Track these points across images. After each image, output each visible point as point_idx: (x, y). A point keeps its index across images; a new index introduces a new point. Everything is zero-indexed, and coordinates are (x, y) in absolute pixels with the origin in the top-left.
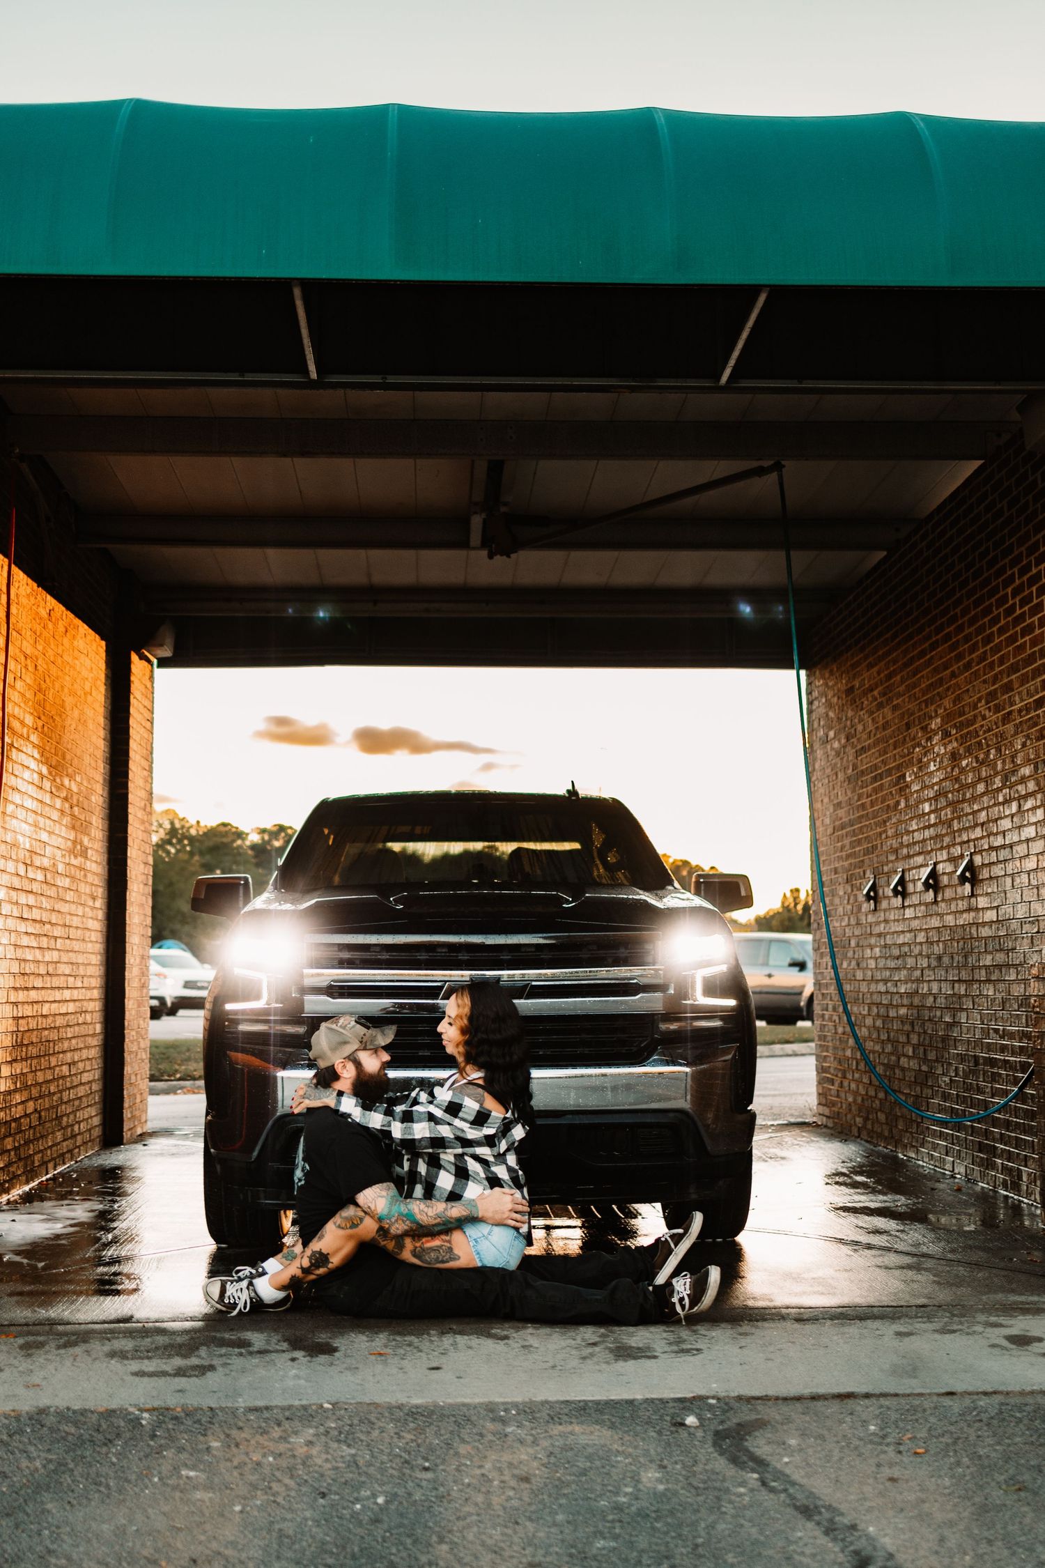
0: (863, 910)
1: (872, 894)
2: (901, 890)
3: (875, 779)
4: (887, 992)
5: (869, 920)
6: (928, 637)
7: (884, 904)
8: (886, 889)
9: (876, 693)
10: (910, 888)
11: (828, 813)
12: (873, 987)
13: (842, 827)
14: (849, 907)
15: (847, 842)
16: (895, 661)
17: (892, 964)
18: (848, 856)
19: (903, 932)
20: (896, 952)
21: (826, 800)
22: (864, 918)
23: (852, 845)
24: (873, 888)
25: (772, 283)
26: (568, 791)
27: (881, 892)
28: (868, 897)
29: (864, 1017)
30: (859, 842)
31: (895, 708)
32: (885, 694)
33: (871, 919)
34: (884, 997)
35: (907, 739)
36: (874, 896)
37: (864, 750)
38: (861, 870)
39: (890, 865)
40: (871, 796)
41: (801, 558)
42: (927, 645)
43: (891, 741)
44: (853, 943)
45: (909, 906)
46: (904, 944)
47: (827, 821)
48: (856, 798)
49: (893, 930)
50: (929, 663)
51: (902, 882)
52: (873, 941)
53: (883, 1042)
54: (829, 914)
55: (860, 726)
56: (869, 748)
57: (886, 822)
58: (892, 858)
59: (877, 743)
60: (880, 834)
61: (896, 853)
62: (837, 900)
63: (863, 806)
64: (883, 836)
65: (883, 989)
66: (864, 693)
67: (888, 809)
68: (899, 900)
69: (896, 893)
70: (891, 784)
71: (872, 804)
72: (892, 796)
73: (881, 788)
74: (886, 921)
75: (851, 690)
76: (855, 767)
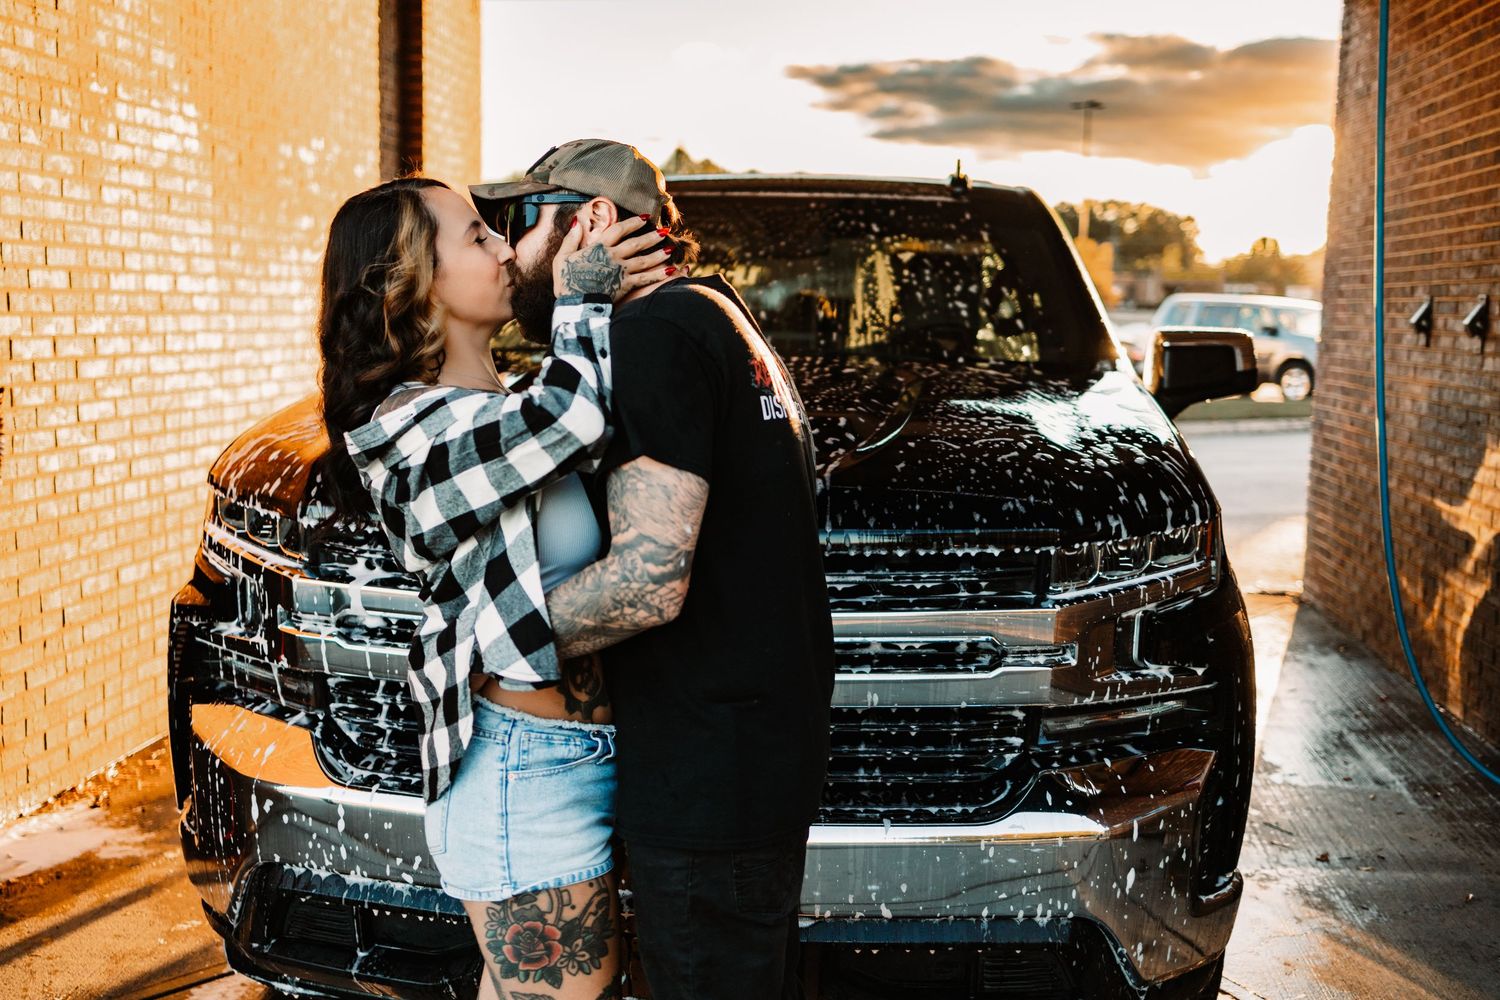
0: (1405, 342)
1: (1424, 323)
2: (1480, 327)
3: (1449, 153)
4: (1435, 468)
7: (1445, 341)
8: (1451, 321)
9: (1466, 17)
11: (1359, 198)
17: (1449, 432)
24: (1428, 315)
27: (1440, 322)
28: (1418, 327)
30: (1409, 245)
32: (1485, 20)
33: (1417, 358)
34: (1428, 475)
36: (1426, 326)
37: (1431, 109)
38: (1407, 285)
39: (1464, 287)
40: (1438, 177)
43: (1488, 96)
45: (1494, 353)
48: (1410, 179)
51: (1483, 316)
52: (1417, 389)
53: (1418, 535)
54: (1345, 336)
55: (1429, 72)
56: (1445, 104)
57: (1461, 220)
58: (1470, 276)
59: (1463, 96)
60: (1450, 237)
61: (1478, 269)
62: (1360, 320)
63: (1422, 193)
64: (1456, 240)
65: (1428, 461)
66: (1445, 21)
67: (1470, 200)
68: (1476, 343)
69: (1472, 330)
70: (1480, 162)
71: (1440, 190)
72: (1480, 180)
73: (1460, 167)
74: (1446, 369)
75: (1421, 17)
76: (1413, 133)
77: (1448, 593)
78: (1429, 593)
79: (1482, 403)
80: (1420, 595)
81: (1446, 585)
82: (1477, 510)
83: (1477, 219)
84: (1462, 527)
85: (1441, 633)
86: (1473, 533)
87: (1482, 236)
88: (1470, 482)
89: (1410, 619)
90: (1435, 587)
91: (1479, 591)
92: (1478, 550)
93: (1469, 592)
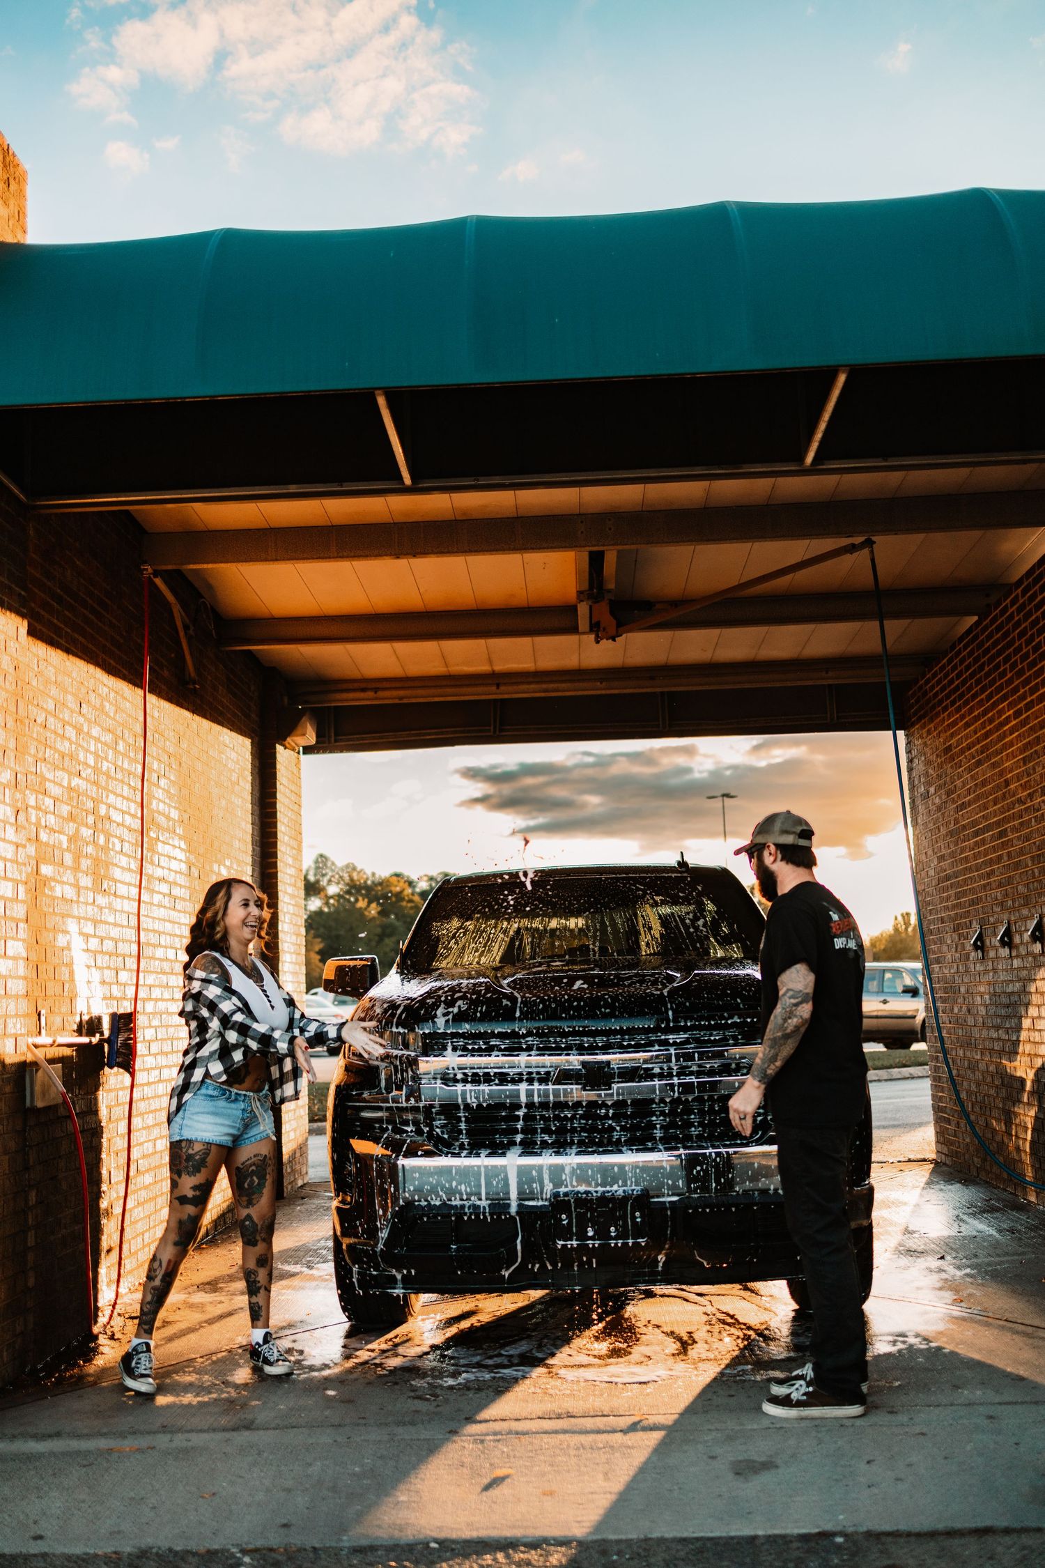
0: (971, 959)
1: (979, 943)
2: (1008, 940)
3: (977, 834)
4: (999, 1039)
5: (977, 969)
6: (1023, 697)
7: (992, 954)
8: (993, 940)
9: (973, 751)
10: (1017, 939)
11: (932, 865)
12: (984, 1033)
13: (947, 878)
14: (957, 955)
15: (952, 892)
16: (991, 721)
17: (1003, 1012)
18: (954, 907)
19: (1012, 981)
20: (1005, 1000)
21: (930, 853)
22: (972, 966)
23: (958, 896)
24: (980, 937)
25: (852, 362)
26: (679, 863)
27: (988, 942)
28: (975, 946)
29: (977, 1061)
30: (964, 893)
31: (994, 765)
32: (982, 753)
33: (979, 967)
34: (996, 1044)
35: (1007, 796)
36: (980, 945)
37: (963, 806)
38: (967, 920)
39: (996, 916)
40: (974, 849)
41: (894, 627)
42: (1022, 705)
43: (991, 798)
44: (963, 990)
45: (1017, 956)
46: (1013, 993)
47: (932, 873)
48: (958, 851)
49: (1002, 978)
50: (1024, 723)
51: (1008, 933)
52: (982, 989)
53: (997, 1087)
54: (938, 961)
55: (959, 783)
56: (970, 803)
57: (989, 875)
58: (997, 909)
59: (977, 798)
60: (985, 886)
61: (1001, 904)
62: (945, 948)
63: (966, 859)
64: (988, 888)
65: (995, 1035)
66: (962, 751)
67: (991, 862)
68: (1007, 950)
69: (1003, 943)
70: (993, 838)
71: (975, 857)
72: (994, 849)
73: (983, 842)
74: (995, 970)
75: (949, 749)
76: (956, 821)
77: (1018, 1121)
78: (1009, 1123)
79: (1016, 990)
80: (1004, 1128)
81: (1016, 1115)
82: (1023, 1059)
83: (997, 873)
84: (1018, 1074)
85: (1018, 1149)
86: (1024, 1076)
87: (1000, 885)
88: (1018, 1041)
89: (1002, 1146)
90: (1011, 1119)
91: (1032, 1113)
92: (1029, 1086)
93: (1028, 1115)
